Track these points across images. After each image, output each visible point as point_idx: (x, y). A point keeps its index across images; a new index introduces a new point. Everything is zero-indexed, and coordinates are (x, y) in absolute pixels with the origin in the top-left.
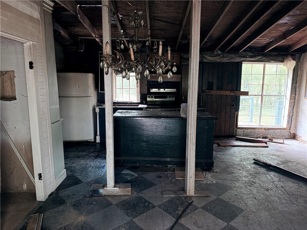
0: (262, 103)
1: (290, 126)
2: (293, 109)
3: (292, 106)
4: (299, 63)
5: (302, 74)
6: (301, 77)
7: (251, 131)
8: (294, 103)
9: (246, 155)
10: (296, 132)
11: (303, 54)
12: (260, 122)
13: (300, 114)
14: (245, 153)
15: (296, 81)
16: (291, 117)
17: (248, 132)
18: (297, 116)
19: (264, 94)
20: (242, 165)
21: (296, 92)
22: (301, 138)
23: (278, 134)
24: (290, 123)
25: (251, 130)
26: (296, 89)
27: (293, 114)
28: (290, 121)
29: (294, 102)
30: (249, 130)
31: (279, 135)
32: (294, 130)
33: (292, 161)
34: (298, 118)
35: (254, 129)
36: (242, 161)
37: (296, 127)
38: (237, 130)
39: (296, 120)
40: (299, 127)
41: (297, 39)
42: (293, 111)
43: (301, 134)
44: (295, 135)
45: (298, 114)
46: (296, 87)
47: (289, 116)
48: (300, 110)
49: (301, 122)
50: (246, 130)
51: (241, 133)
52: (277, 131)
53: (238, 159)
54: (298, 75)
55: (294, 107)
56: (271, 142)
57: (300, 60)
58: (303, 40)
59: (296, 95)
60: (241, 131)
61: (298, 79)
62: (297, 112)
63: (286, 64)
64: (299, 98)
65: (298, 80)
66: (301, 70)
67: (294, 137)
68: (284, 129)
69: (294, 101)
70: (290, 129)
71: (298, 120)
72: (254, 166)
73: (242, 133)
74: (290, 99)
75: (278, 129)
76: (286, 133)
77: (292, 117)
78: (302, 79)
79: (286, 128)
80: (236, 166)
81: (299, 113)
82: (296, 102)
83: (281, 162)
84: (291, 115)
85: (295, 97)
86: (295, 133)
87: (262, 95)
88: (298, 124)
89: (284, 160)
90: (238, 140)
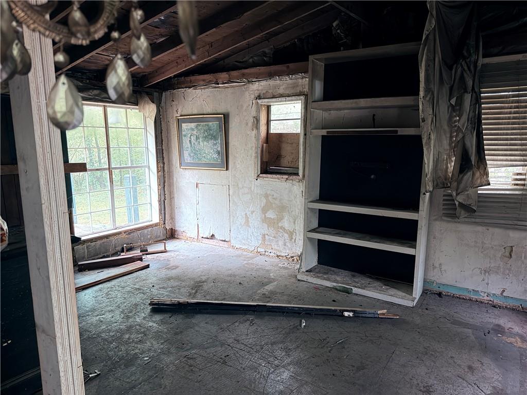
0: (113, 183)
1: (163, 217)
2: (164, 189)
3: (162, 184)
4: (160, 108)
5: (167, 128)
6: (168, 133)
7: (103, 243)
8: (164, 177)
9: (125, 298)
10: (175, 226)
11: (164, 93)
12: (114, 221)
13: (176, 195)
14: (119, 295)
15: (161, 140)
16: (162, 202)
17: (98, 246)
18: (172, 198)
19: (113, 166)
20: (138, 327)
21: (163, 160)
22: (184, 234)
23: (149, 237)
24: (163, 212)
25: (103, 241)
26: (163, 154)
27: (165, 197)
28: (163, 209)
29: (162, 176)
30: (99, 242)
31: (151, 237)
32: (171, 223)
33: (204, 280)
34: (174, 203)
35: (107, 237)
36: (128, 317)
37: (172, 218)
38: (75, 248)
39: (171, 205)
40: (177, 217)
41: (159, 65)
42: (165, 192)
43: (183, 227)
44: (173, 231)
45: (172, 196)
46: (163, 150)
47: (160, 201)
48: (175, 188)
49: (179, 208)
50: (93, 244)
51: (84, 252)
52: (146, 231)
53: (118, 316)
54: (161, 130)
55: (164, 186)
56: (147, 254)
57: (160, 103)
58: (168, 68)
59: (164, 163)
60: (83, 249)
61: (163, 137)
62: (171, 193)
63: (143, 109)
64: (169, 168)
65: (163, 139)
66: (166, 121)
67: (172, 235)
68: (156, 225)
69: (164, 175)
70: (165, 224)
71: (174, 205)
72: (158, 317)
73: (86, 251)
74: (158, 172)
75: (147, 227)
76: (160, 232)
77: (164, 202)
78: (170, 136)
79: (158, 223)
80: (127, 336)
81: (174, 194)
82: (166, 176)
83: (192, 289)
84: (162, 199)
85: (164, 167)
86: (173, 228)
87: (109, 168)
88: (176, 211)
89: (192, 283)
90: (85, 271)
